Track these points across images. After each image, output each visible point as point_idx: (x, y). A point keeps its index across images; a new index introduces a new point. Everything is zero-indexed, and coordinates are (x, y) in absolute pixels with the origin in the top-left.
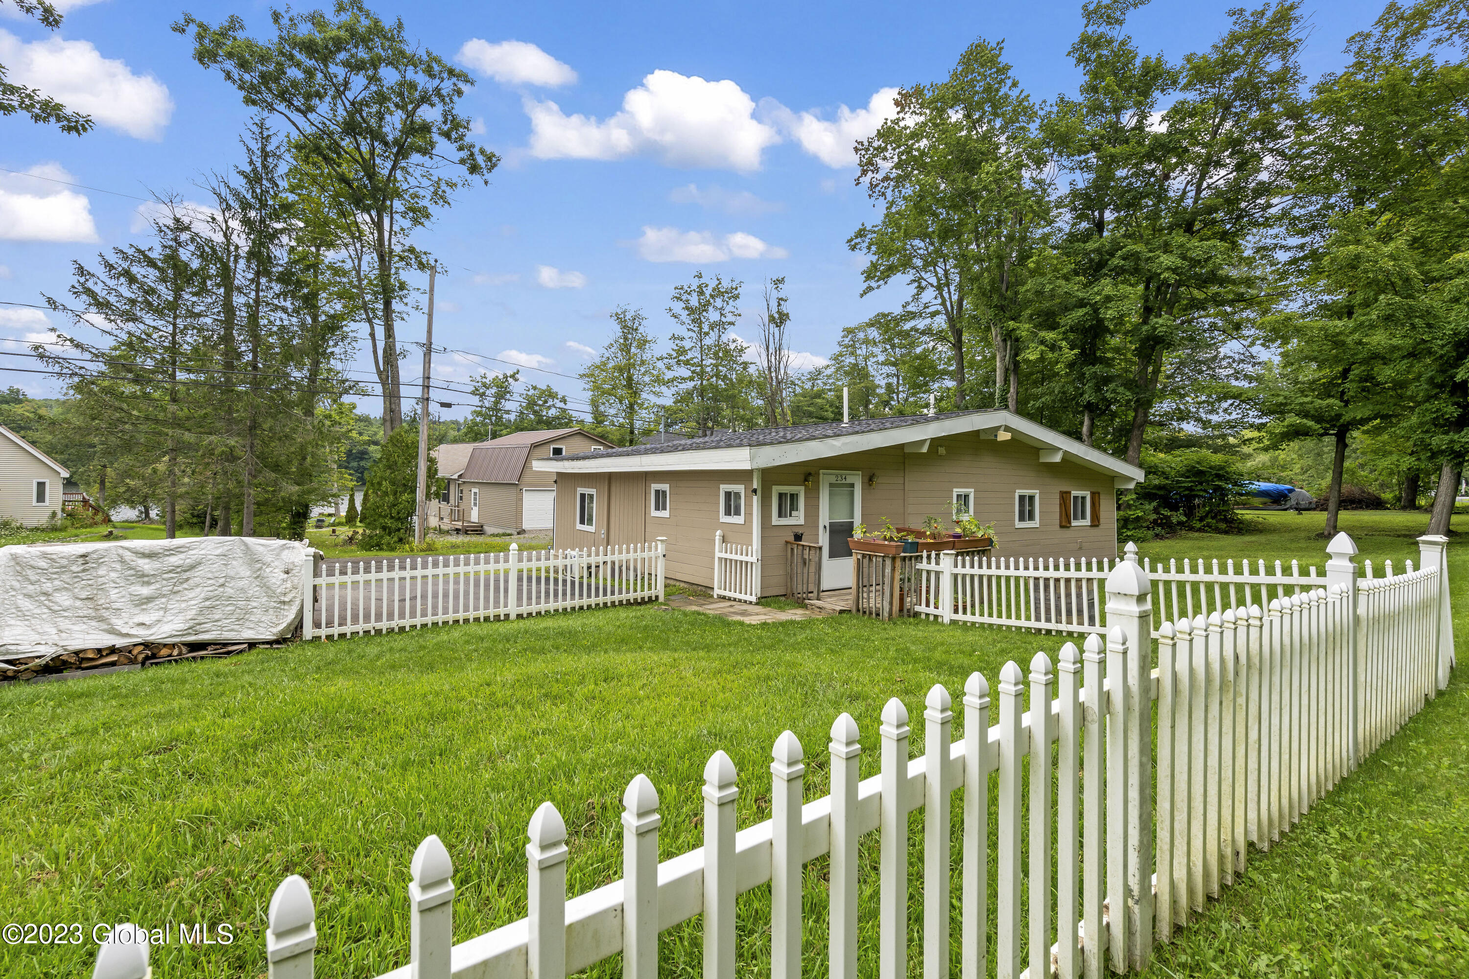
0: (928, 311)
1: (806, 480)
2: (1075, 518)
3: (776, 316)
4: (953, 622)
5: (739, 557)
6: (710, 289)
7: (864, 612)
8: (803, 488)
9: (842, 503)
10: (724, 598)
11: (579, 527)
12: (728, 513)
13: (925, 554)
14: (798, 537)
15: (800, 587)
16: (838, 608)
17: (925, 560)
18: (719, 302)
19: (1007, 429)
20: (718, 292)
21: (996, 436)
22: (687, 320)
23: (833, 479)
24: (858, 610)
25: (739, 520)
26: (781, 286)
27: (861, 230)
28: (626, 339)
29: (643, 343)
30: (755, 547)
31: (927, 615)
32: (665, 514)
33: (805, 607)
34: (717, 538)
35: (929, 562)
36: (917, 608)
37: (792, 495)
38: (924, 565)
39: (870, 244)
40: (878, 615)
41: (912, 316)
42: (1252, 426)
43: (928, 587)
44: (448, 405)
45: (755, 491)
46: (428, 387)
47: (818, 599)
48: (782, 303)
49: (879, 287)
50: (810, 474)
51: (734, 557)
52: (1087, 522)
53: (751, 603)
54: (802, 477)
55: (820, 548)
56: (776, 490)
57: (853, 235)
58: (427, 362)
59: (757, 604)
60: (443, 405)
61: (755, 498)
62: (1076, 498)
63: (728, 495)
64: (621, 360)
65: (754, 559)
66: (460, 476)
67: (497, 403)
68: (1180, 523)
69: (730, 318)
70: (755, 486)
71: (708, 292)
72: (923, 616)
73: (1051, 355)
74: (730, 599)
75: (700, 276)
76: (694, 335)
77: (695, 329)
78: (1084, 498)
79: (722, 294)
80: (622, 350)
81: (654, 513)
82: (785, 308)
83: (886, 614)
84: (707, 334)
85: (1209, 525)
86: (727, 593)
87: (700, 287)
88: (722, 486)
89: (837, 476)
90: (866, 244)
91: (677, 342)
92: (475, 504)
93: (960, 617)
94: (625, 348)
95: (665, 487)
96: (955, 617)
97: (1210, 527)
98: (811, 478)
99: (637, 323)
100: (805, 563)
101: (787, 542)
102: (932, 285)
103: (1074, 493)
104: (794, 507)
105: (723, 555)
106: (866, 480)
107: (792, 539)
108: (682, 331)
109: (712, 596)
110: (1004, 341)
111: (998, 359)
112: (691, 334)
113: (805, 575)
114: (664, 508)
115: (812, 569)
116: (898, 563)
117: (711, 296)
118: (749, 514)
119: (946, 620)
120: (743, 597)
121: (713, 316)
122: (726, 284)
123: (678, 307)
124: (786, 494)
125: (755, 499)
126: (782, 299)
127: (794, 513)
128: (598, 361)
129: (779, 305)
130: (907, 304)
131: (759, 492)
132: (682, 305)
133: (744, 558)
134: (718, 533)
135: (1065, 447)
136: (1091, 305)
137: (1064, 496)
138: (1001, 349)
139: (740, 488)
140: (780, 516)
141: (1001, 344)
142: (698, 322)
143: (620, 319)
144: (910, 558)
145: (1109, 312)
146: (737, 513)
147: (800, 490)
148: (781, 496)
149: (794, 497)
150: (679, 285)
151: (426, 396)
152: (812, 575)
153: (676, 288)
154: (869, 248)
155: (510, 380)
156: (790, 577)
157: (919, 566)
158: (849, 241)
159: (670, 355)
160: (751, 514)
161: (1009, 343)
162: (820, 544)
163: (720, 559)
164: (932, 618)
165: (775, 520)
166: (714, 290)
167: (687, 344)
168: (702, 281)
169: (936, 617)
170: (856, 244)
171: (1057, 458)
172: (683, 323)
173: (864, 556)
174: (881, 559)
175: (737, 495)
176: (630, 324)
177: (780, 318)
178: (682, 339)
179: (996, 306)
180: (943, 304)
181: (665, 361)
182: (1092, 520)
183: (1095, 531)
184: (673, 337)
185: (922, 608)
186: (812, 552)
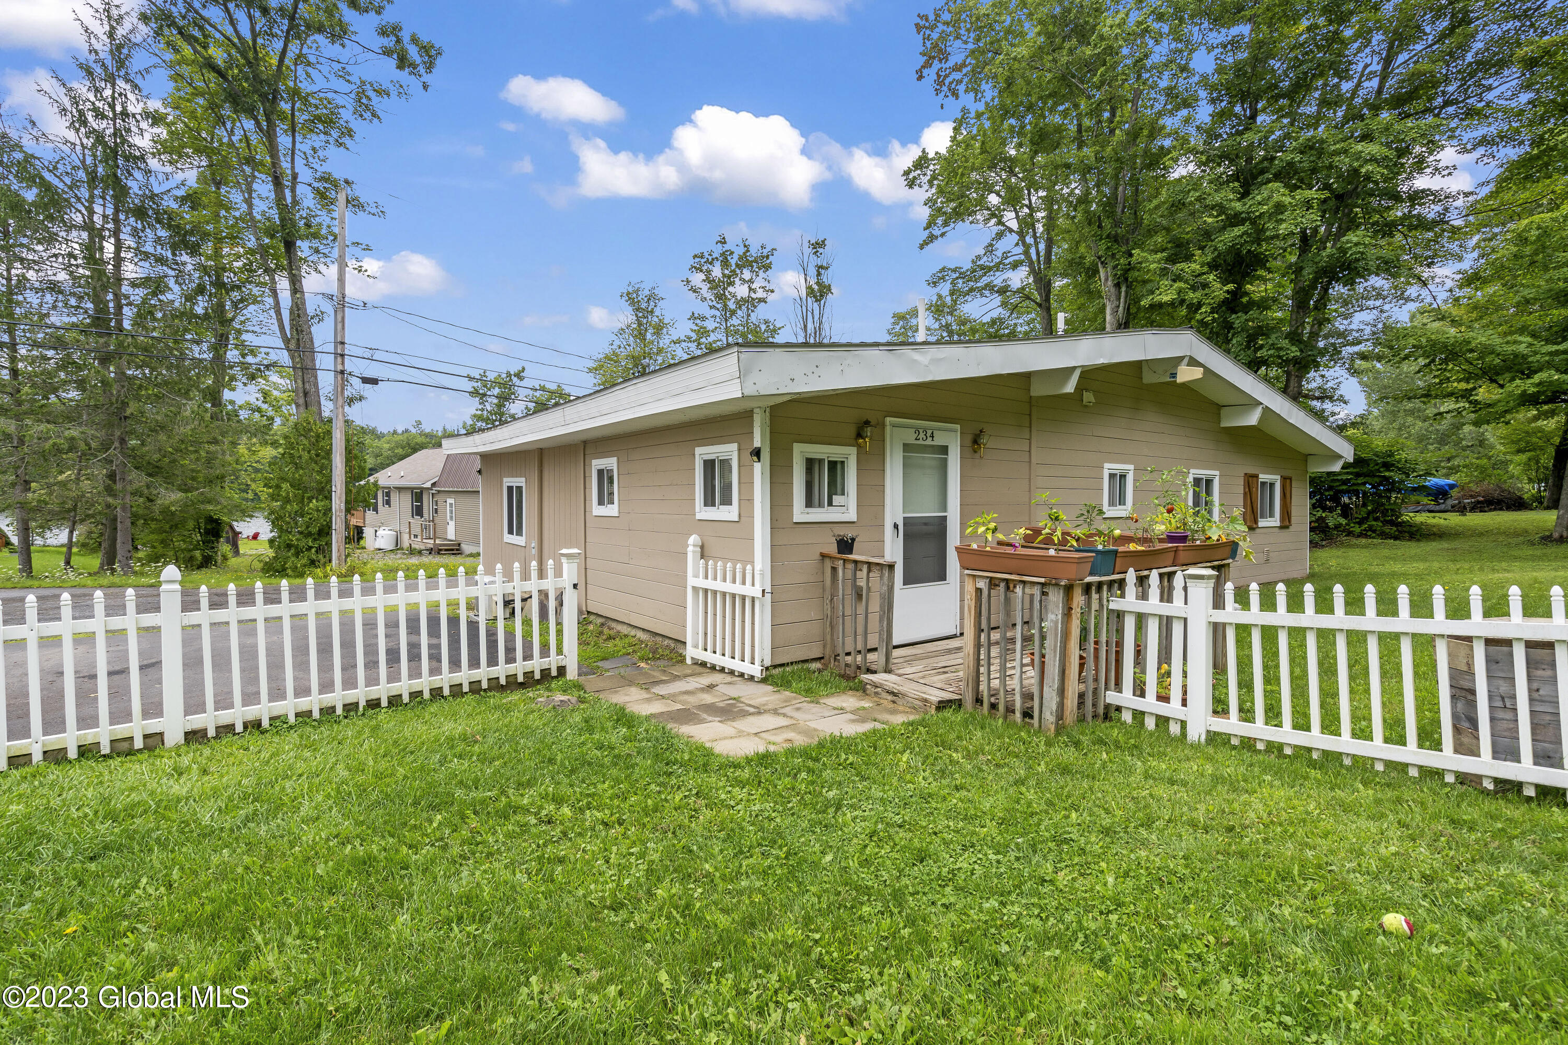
0: (1007, 261)
1: (859, 435)
2: (1262, 517)
3: (816, 287)
4: (1213, 738)
5: (728, 587)
6: (736, 257)
7: (993, 706)
8: (853, 451)
9: (928, 481)
10: (703, 664)
11: (509, 538)
12: (709, 501)
13: (1131, 576)
14: (846, 546)
15: (849, 641)
16: (935, 696)
17: (1131, 589)
18: (747, 275)
19: (1193, 362)
20: (745, 262)
21: (1174, 375)
22: (709, 295)
23: (910, 437)
24: (978, 701)
25: (729, 513)
26: (821, 250)
27: (921, 158)
28: (640, 324)
29: (659, 329)
30: (758, 566)
31: (1139, 715)
32: (612, 510)
33: (862, 689)
34: (690, 549)
35: (1144, 596)
36: (1112, 697)
37: (833, 465)
38: (1129, 602)
39: (934, 178)
40: (1027, 714)
41: (986, 269)
42: (1451, 394)
43: (1139, 653)
44: (374, 381)
45: (757, 453)
46: (342, 356)
47: (888, 671)
48: (822, 271)
49: (943, 235)
50: (867, 423)
51: (719, 586)
52: (1275, 521)
53: (752, 678)
54: (851, 431)
55: (891, 567)
56: (800, 452)
57: (910, 165)
58: (340, 323)
59: (764, 681)
60: (366, 380)
61: (757, 467)
62: (1263, 484)
63: (709, 465)
64: (634, 347)
65: (756, 592)
66: (434, 484)
67: (500, 406)
68: (1337, 527)
69: (760, 294)
70: (757, 443)
71: (733, 261)
72: (1127, 717)
73: (1192, 295)
74: (713, 668)
75: (723, 242)
76: (718, 313)
77: (719, 306)
78: (1272, 485)
79: (749, 264)
80: (635, 337)
81: (597, 510)
82: (825, 279)
83: (1049, 718)
84: (733, 313)
85: (1371, 529)
86: (709, 657)
87: (723, 254)
88: (699, 451)
89: (917, 431)
90: (925, 179)
91: (698, 321)
92: (451, 518)
93: (1232, 725)
94: (640, 335)
95: (610, 463)
96: (1220, 725)
97: (1374, 531)
98: (868, 431)
99: (652, 303)
100: (859, 596)
101: (823, 556)
102: (1011, 231)
103: (1263, 477)
104: (836, 487)
105: (702, 583)
106: (968, 442)
107: (832, 549)
108: (703, 309)
109: (682, 659)
110: (1118, 286)
111: (1108, 311)
112: (714, 312)
113: (861, 619)
114: (611, 502)
115: (875, 606)
116: (1079, 599)
117: (737, 265)
118: (747, 501)
119: (1196, 733)
120: (736, 665)
121: (741, 290)
122: (754, 252)
123: (698, 279)
124: (821, 461)
125: (759, 471)
126: (821, 267)
127: (837, 499)
128: (608, 350)
129: (819, 274)
130: (979, 257)
131: (766, 455)
132: (702, 276)
133: (738, 589)
134: (693, 539)
135: (1266, 402)
136: (1253, 222)
137: (1250, 479)
138: (1113, 298)
139: (729, 451)
140: (809, 503)
141: (1113, 290)
142: (721, 297)
143: (632, 298)
144: (1100, 585)
145: (1284, 226)
146: (727, 501)
147: (849, 455)
148: (811, 464)
149: (835, 467)
150: (698, 252)
151: (340, 368)
152: (874, 619)
153: (695, 256)
154: (930, 183)
155: (515, 379)
156: (831, 623)
157: (1116, 604)
158: (907, 173)
159: (689, 338)
160: (751, 500)
161: (1123, 289)
162: (888, 558)
163: (695, 589)
164: (1150, 723)
165: (800, 512)
166: (740, 258)
167: (710, 325)
168: (727, 247)
169: (1162, 721)
170: (915, 178)
171: (1253, 419)
172: (704, 299)
173: (993, 583)
174: (1036, 591)
175: (725, 464)
176: (644, 305)
177: (820, 291)
178: (703, 318)
179: (1108, 236)
180: (1026, 253)
181: (684, 344)
182: (1282, 520)
183: (1285, 533)
184: (693, 317)
185: (1125, 698)
186: (875, 574)
